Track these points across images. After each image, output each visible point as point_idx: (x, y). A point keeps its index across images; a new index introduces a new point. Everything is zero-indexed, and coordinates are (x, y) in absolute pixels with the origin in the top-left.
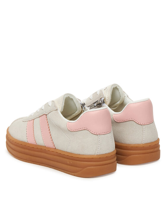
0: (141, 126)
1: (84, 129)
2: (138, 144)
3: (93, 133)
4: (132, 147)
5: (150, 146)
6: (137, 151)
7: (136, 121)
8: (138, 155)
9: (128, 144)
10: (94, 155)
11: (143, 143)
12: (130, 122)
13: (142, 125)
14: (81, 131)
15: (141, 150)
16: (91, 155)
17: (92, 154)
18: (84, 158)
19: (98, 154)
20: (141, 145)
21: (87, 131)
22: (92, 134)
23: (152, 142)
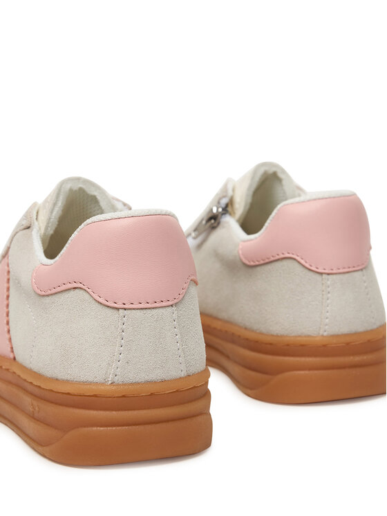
0: (318, 277)
1: (75, 285)
2: (309, 336)
3: (100, 300)
4: (288, 345)
5: (348, 344)
6: (303, 359)
7: (302, 262)
8: (307, 372)
9: (277, 336)
10: (103, 384)
11: (325, 334)
12: (285, 263)
13: (321, 274)
14: (66, 295)
15: (315, 356)
16: (90, 383)
17: (96, 380)
18: (68, 394)
19: (118, 379)
20: (317, 339)
21: (82, 292)
22: (100, 307)
23: (356, 334)
